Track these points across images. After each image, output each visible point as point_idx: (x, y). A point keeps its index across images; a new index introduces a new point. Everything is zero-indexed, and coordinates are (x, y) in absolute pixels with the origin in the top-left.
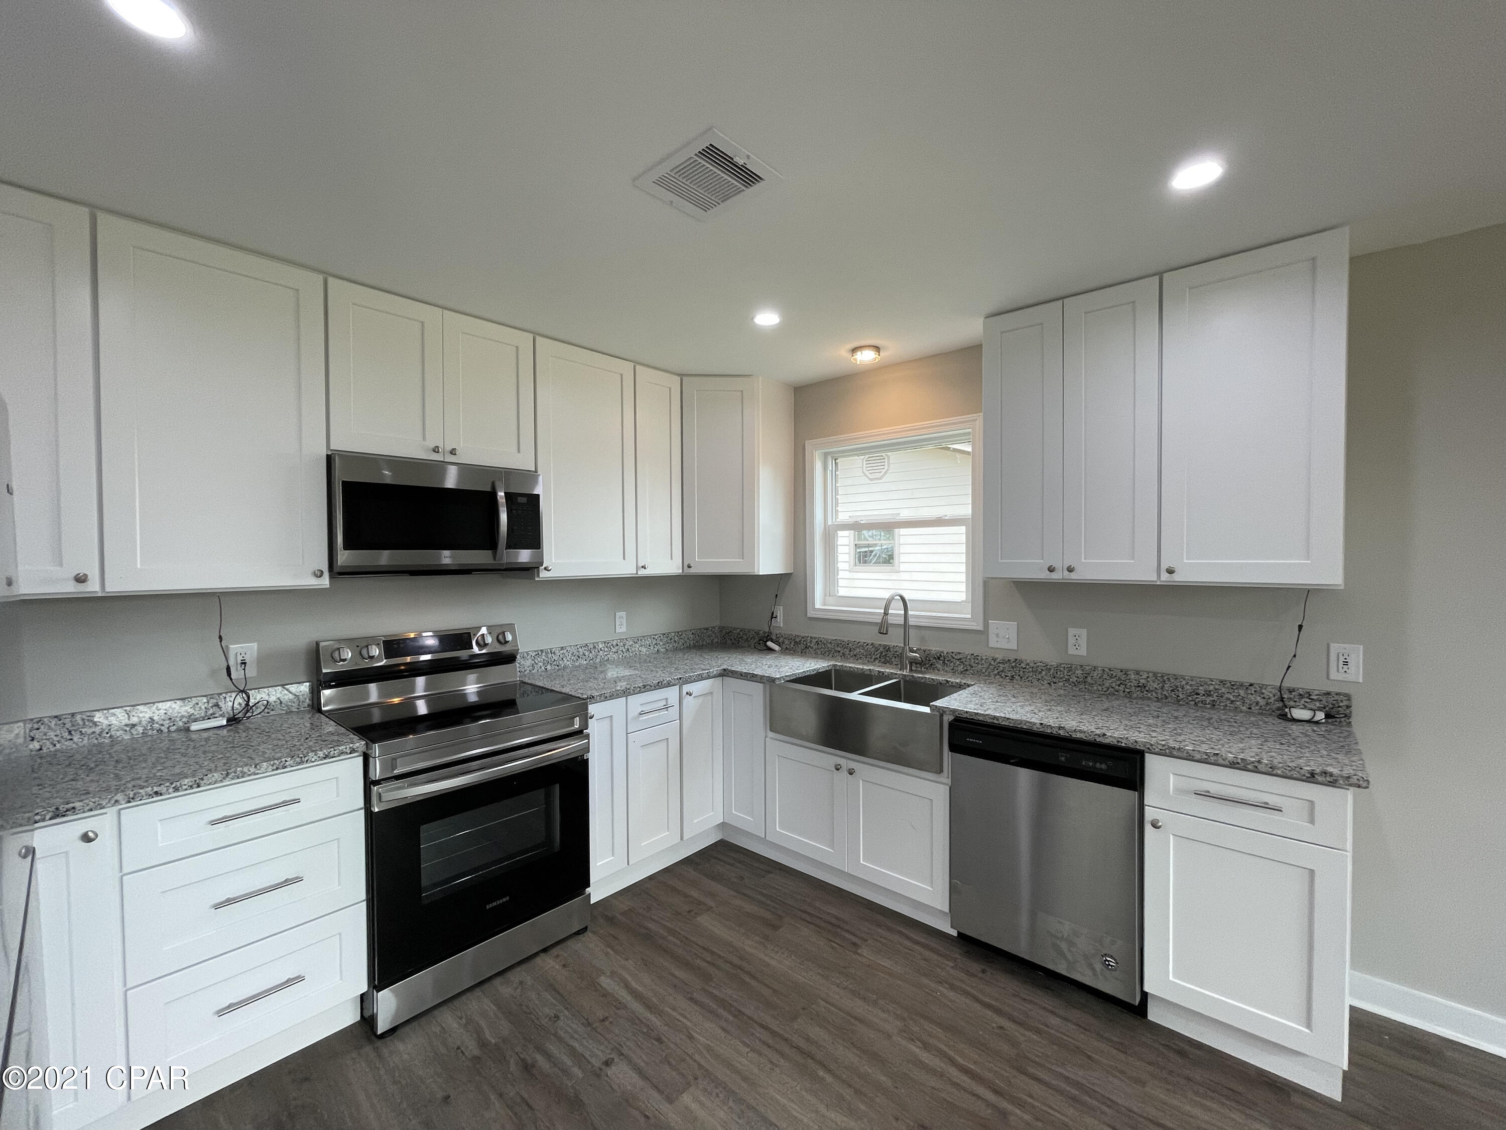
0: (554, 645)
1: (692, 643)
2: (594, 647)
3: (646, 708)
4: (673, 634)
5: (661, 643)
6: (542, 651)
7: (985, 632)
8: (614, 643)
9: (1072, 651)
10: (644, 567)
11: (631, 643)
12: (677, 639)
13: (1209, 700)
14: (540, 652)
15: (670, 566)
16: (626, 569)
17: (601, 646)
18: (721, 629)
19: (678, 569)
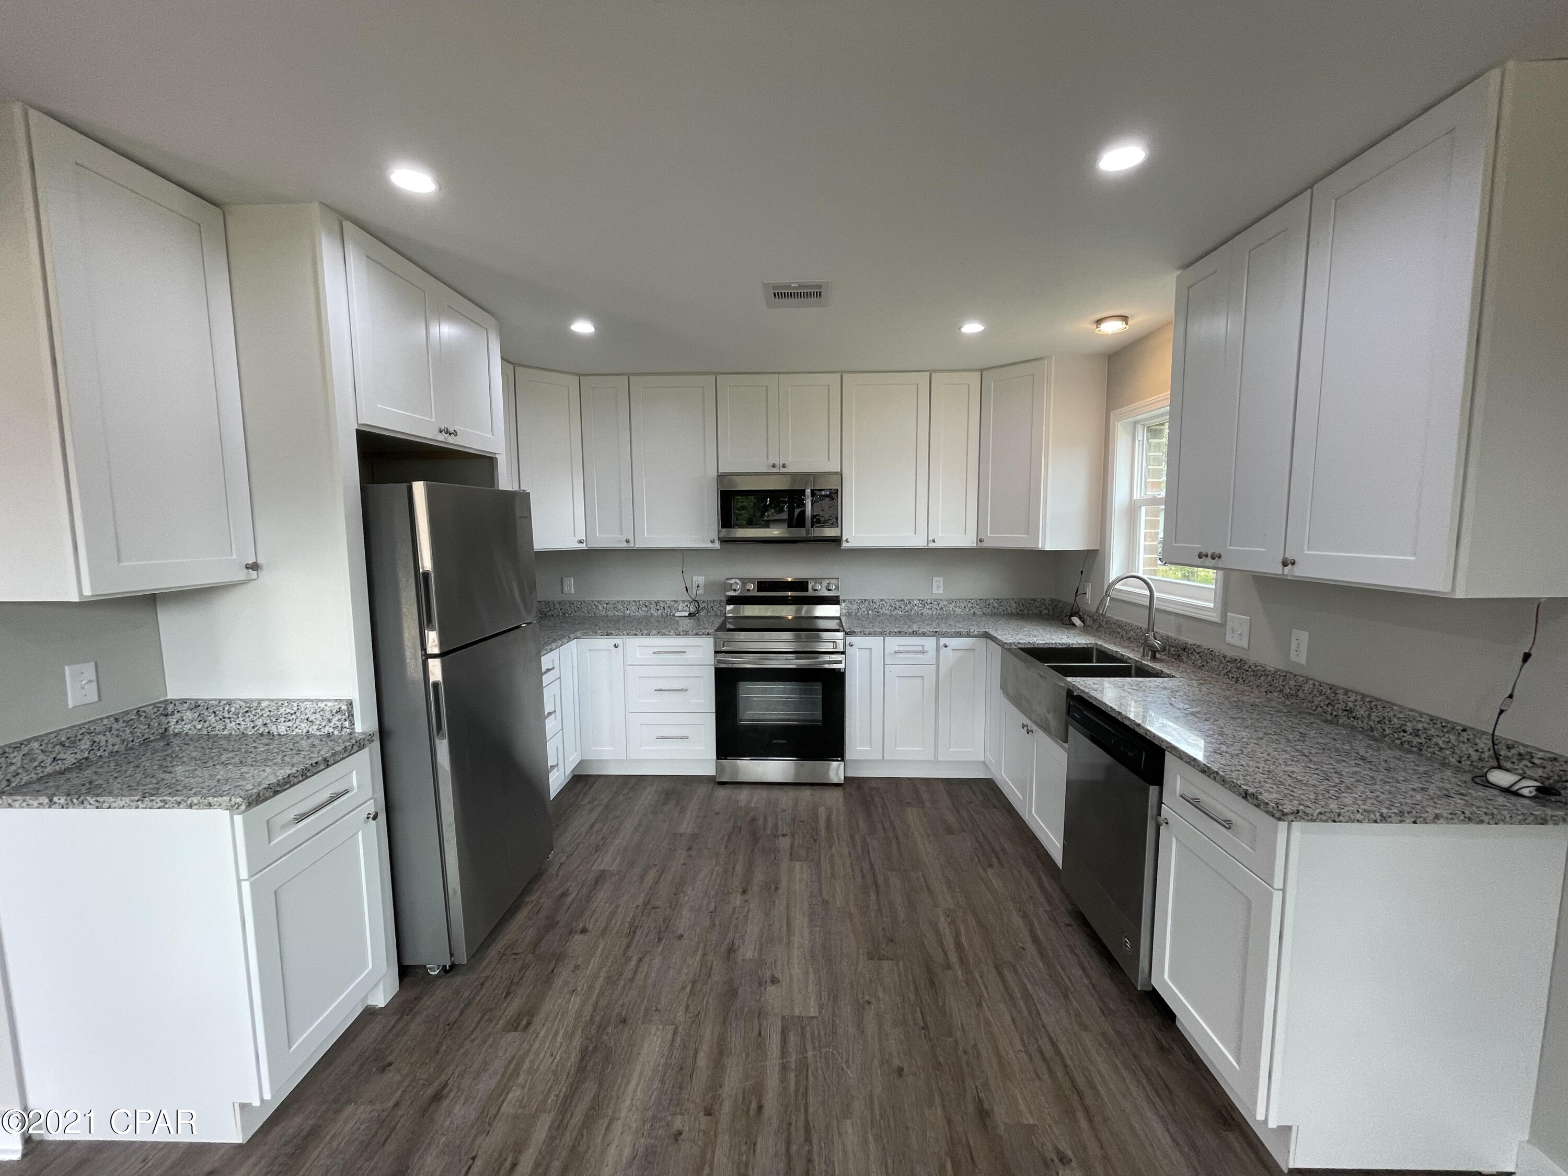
0: (876, 597)
1: (1014, 611)
2: (910, 603)
3: (901, 649)
4: (992, 601)
5: (978, 607)
6: (865, 600)
7: (1222, 625)
8: (929, 601)
9: (1293, 656)
10: (934, 541)
11: (945, 603)
12: (996, 605)
13: (1416, 741)
14: (863, 601)
15: (967, 540)
16: (919, 542)
17: (915, 602)
18: (1052, 600)
19: (973, 543)
